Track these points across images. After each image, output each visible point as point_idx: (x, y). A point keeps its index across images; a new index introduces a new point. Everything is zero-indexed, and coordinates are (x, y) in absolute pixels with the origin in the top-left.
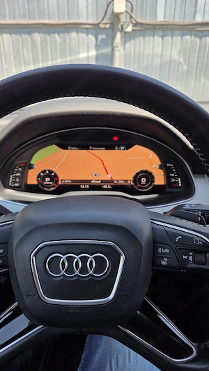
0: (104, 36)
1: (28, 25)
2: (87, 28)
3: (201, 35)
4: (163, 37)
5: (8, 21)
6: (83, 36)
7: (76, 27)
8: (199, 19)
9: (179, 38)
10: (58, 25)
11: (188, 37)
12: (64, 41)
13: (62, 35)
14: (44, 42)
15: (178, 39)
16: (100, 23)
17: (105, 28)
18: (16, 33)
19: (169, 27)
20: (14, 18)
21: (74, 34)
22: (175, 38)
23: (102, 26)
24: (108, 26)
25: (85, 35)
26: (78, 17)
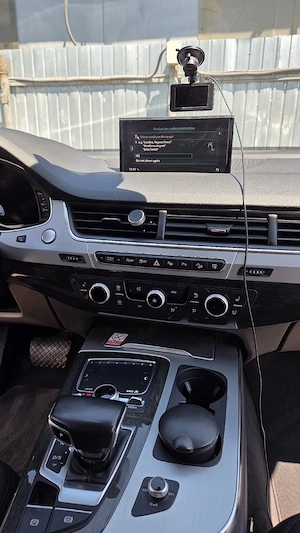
0: (158, 93)
1: (66, 82)
2: (137, 84)
3: (286, 86)
4: (234, 91)
5: (45, 79)
6: (132, 93)
7: (123, 83)
8: (282, 66)
9: (256, 91)
10: (101, 81)
11: (268, 90)
12: (109, 100)
13: (106, 93)
14: (84, 101)
15: (253, 94)
16: (152, 77)
17: (159, 83)
18: (53, 92)
19: (243, 78)
20: (52, 75)
21: (121, 92)
22: (250, 92)
23: (154, 80)
24: (162, 80)
25: (135, 92)
26: (126, 71)
